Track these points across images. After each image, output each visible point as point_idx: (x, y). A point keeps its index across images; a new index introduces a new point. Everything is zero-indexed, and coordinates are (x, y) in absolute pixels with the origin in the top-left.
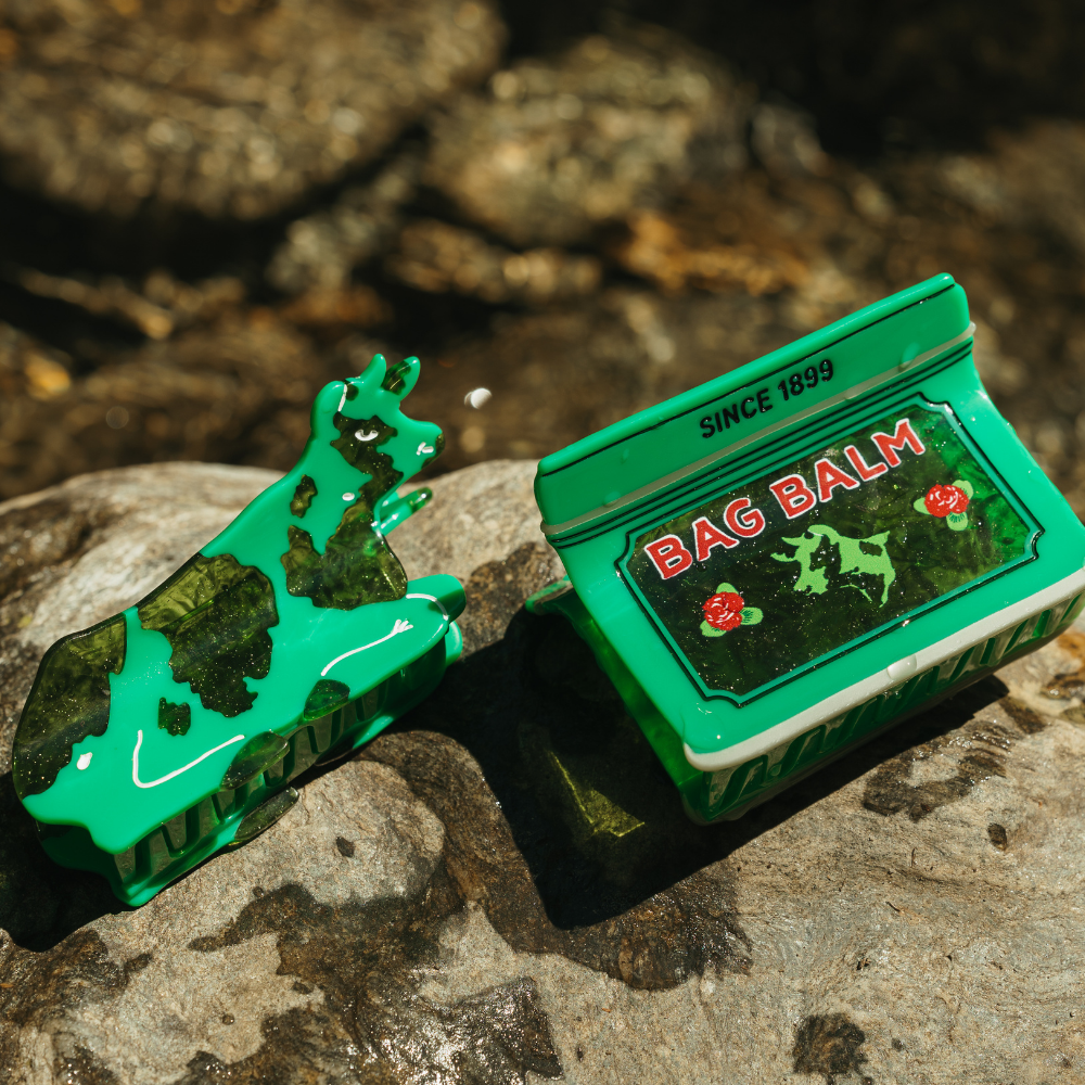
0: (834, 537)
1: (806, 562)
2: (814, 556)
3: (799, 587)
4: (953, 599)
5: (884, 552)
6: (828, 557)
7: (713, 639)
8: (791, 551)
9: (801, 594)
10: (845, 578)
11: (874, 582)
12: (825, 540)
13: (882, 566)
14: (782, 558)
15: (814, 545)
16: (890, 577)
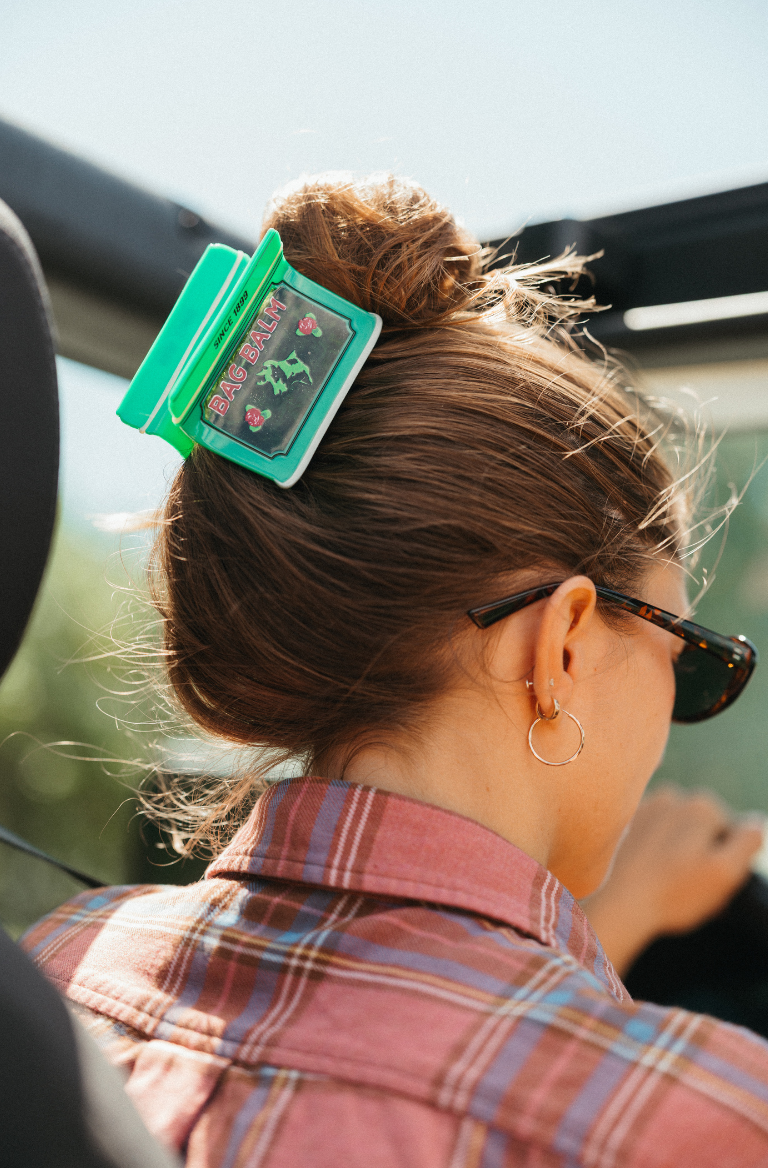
0: (276, 364)
1: (272, 381)
2: (273, 375)
3: (277, 392)
4: (333, 372)
5: (298, 360)
6: (279, 373)
7: (258, 432)
8: (263, 378)
9: (278, 395)
10: (292, 379)
11: (302, 375)
12: (273, 367)
13: (301, 367)
14: (262, 383)
15: (270, 371)
16: (307, 370)
